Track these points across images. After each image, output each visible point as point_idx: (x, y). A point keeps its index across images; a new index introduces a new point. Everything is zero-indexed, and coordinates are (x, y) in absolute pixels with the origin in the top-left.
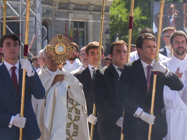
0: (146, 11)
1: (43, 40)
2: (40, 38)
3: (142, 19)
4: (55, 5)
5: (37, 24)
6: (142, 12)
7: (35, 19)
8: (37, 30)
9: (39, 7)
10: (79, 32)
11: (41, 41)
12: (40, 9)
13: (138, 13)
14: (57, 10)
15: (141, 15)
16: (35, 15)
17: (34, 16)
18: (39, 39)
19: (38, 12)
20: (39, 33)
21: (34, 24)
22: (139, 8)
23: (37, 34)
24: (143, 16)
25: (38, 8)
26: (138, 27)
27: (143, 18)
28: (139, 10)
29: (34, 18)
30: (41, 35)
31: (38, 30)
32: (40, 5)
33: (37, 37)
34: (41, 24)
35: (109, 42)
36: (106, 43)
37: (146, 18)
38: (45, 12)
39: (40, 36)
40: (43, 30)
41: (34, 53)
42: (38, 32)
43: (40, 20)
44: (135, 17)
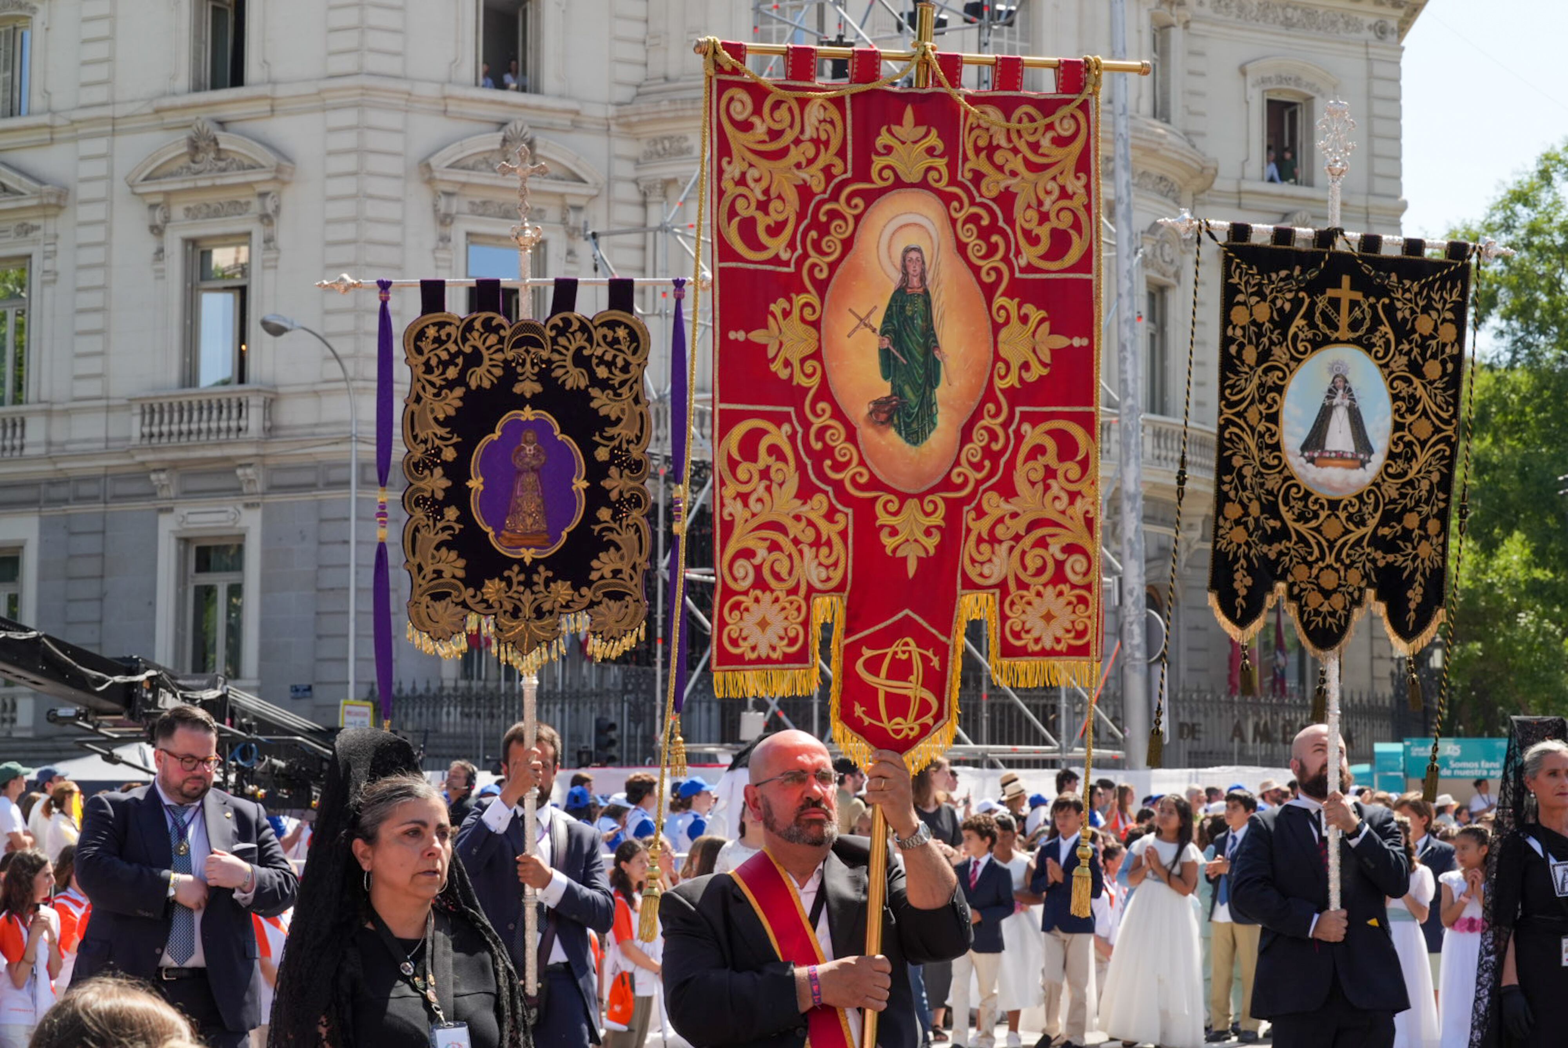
0: (1553, 545)
1: (1149, 665)
2: (1139, 655)
3: (1535, 580)
4: (1190, 526)
5: (1129, 601)
6: (1534, 552)
7: (1120, 580)
8: (1127, 626)
9: (1133, 538)
10: (1283, 628)
11: (1145, 668)
12: (1137, 547)
13: (1515, 558)
14: (1196, 546)
15: (1528, 565)
16: (1120, 568)
17: (1116, 572)
18: (1134, 659)
19: (1131, 556)
20: (1136, 636)
21: (1117, 603)
22: (1524, 536)
23: (1127, 641)
24: (1537, 566)
25: (1130, 540)
26: (1518, 608)
27: (1538, 573)
28: (1523, 544)
29: (1116, 578)
30: (1143, 646)
31: (1131, 624)
32: (1136, 531)
33: (1128, 650)
34: (1143, 601)
35: (1404, 667)
36: (1392, 674)
37: (1551, 575)
38: (1153, 553)
39: (1138, 646)
40: (1149, 626)
41: (1111, 709)
42: (1131, 632)
43: (1137, 587)
44: (1505, 569)
